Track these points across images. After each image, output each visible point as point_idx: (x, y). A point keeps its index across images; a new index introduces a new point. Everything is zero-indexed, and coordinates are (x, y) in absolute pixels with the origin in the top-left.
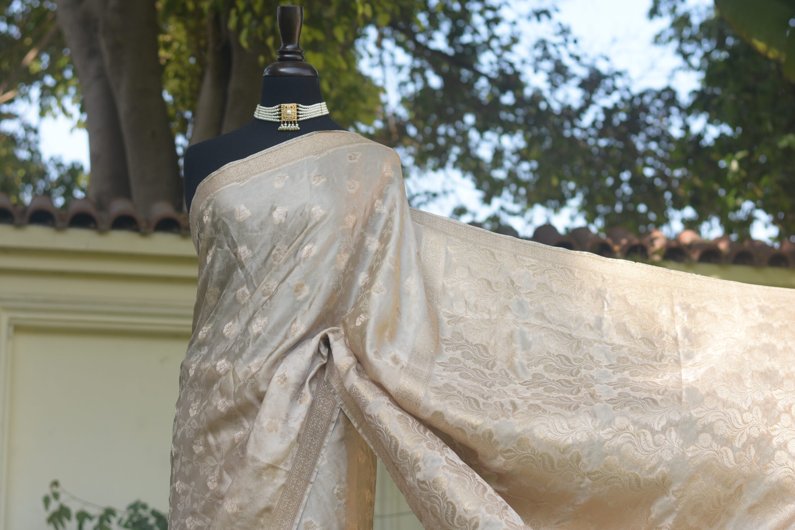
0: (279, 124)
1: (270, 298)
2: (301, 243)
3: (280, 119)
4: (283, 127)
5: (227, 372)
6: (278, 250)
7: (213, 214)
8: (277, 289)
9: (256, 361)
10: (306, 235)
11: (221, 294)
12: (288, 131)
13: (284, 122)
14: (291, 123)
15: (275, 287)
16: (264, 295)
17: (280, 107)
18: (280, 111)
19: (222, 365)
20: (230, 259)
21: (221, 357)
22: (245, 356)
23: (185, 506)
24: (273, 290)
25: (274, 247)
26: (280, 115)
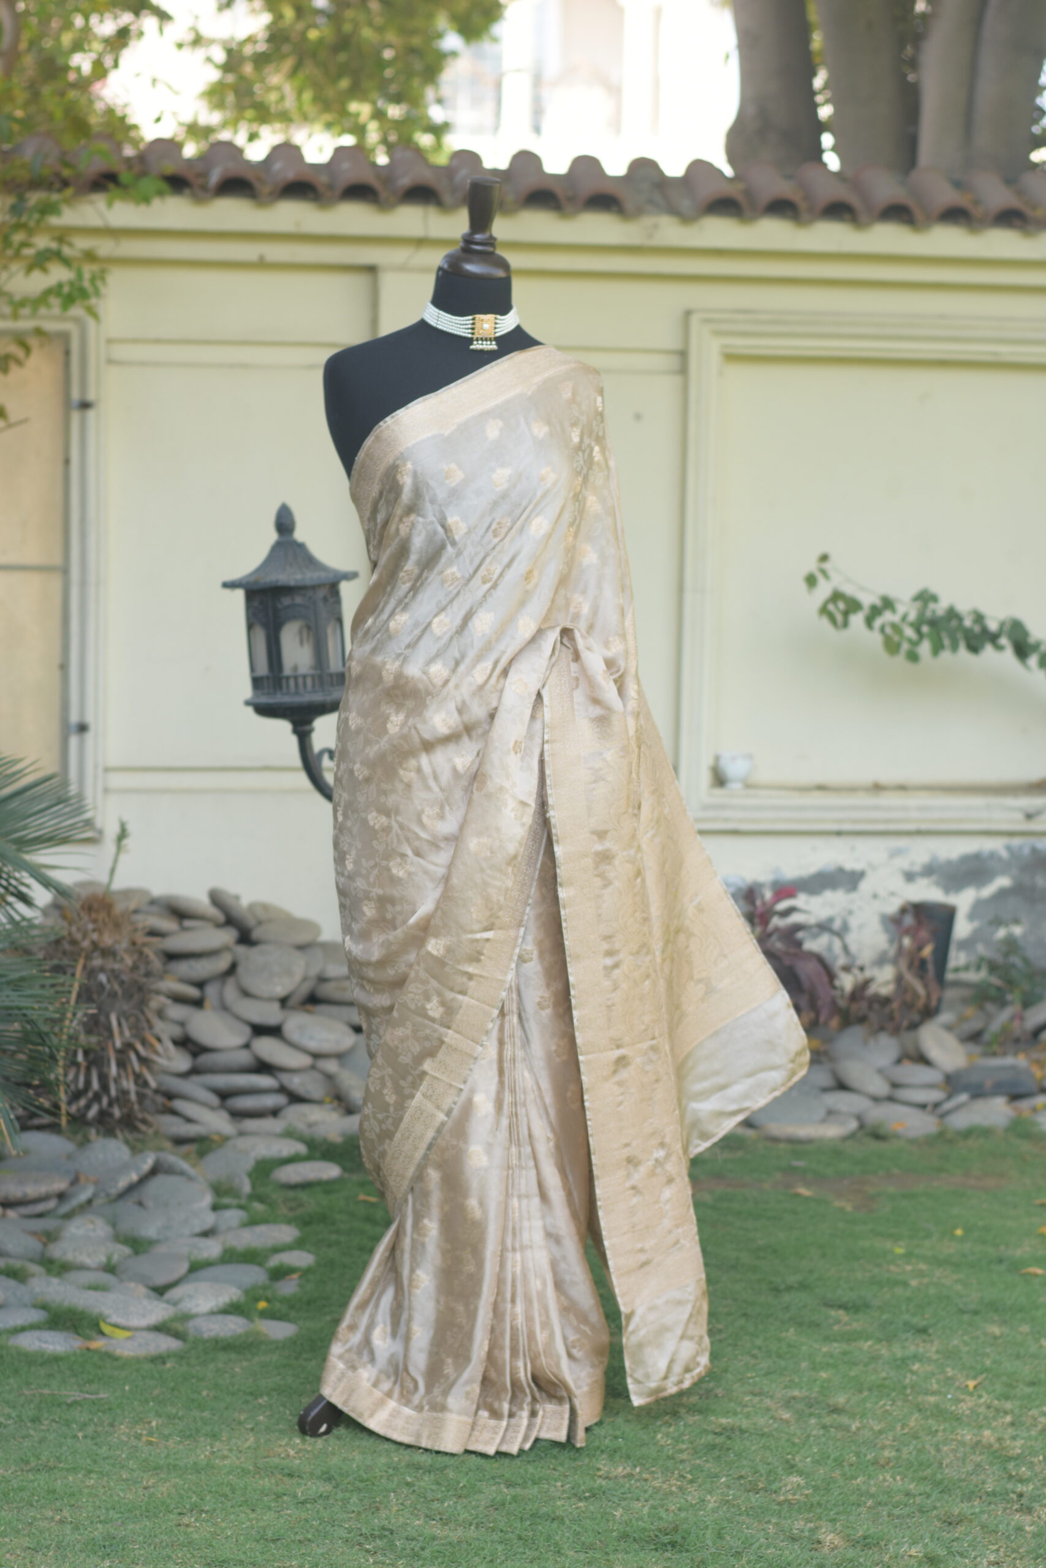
0: (470, 341)
1: (494, 586)
2: (528, 517)
3: (473, 334)
4: (476, 346)
5: (446, 682)
6: (499, 524)
7: (415, 475)
8: (501, 575)
9: (479, 667)
10: (536, 506)
11: (419, 576)
12: (482, 351)
13: (477, 340)
14: (486, 340)
15: (498, 572)
16: (484, 582)
17: (474, 319)
18: (473, 324)
19: (438, 670)
20: (435, 533)
21: (431, 661)
22: (468, 660)
23: (387, 845)
24: (495, 577)
25: (493, 520)
26: (473, 329)
